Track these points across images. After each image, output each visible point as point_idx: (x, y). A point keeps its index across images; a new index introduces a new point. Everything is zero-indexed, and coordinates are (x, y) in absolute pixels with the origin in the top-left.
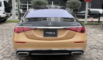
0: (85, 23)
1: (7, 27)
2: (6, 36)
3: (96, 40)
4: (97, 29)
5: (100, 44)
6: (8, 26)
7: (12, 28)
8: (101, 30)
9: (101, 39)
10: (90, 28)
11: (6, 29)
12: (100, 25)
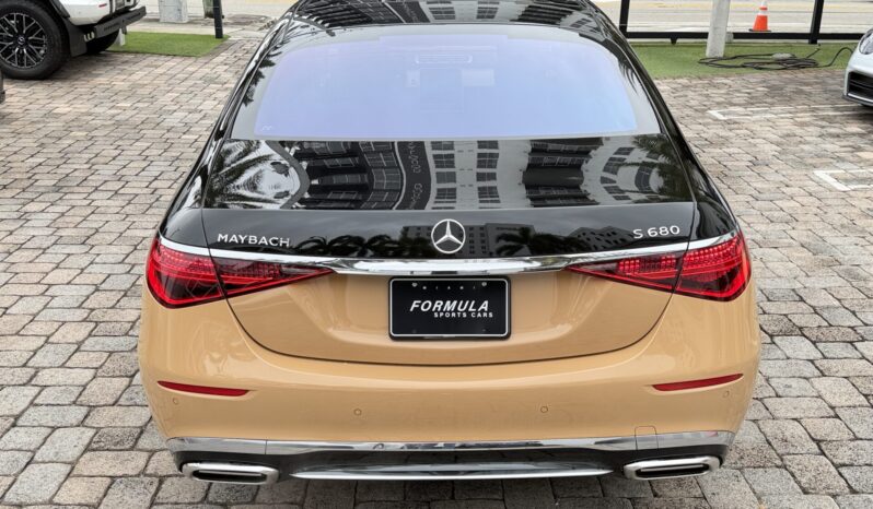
0: (708, 53)
1: (126, 109)
2: (119, 201)
3: (800, 234)
4: (807, 117)
5: (835, 282)
6: (132, 92)
7: (161, 112)
8: (830, 120)
9: (837, 220)
10: (752, 101)
11: (118, 124)
12: (822, 73)
